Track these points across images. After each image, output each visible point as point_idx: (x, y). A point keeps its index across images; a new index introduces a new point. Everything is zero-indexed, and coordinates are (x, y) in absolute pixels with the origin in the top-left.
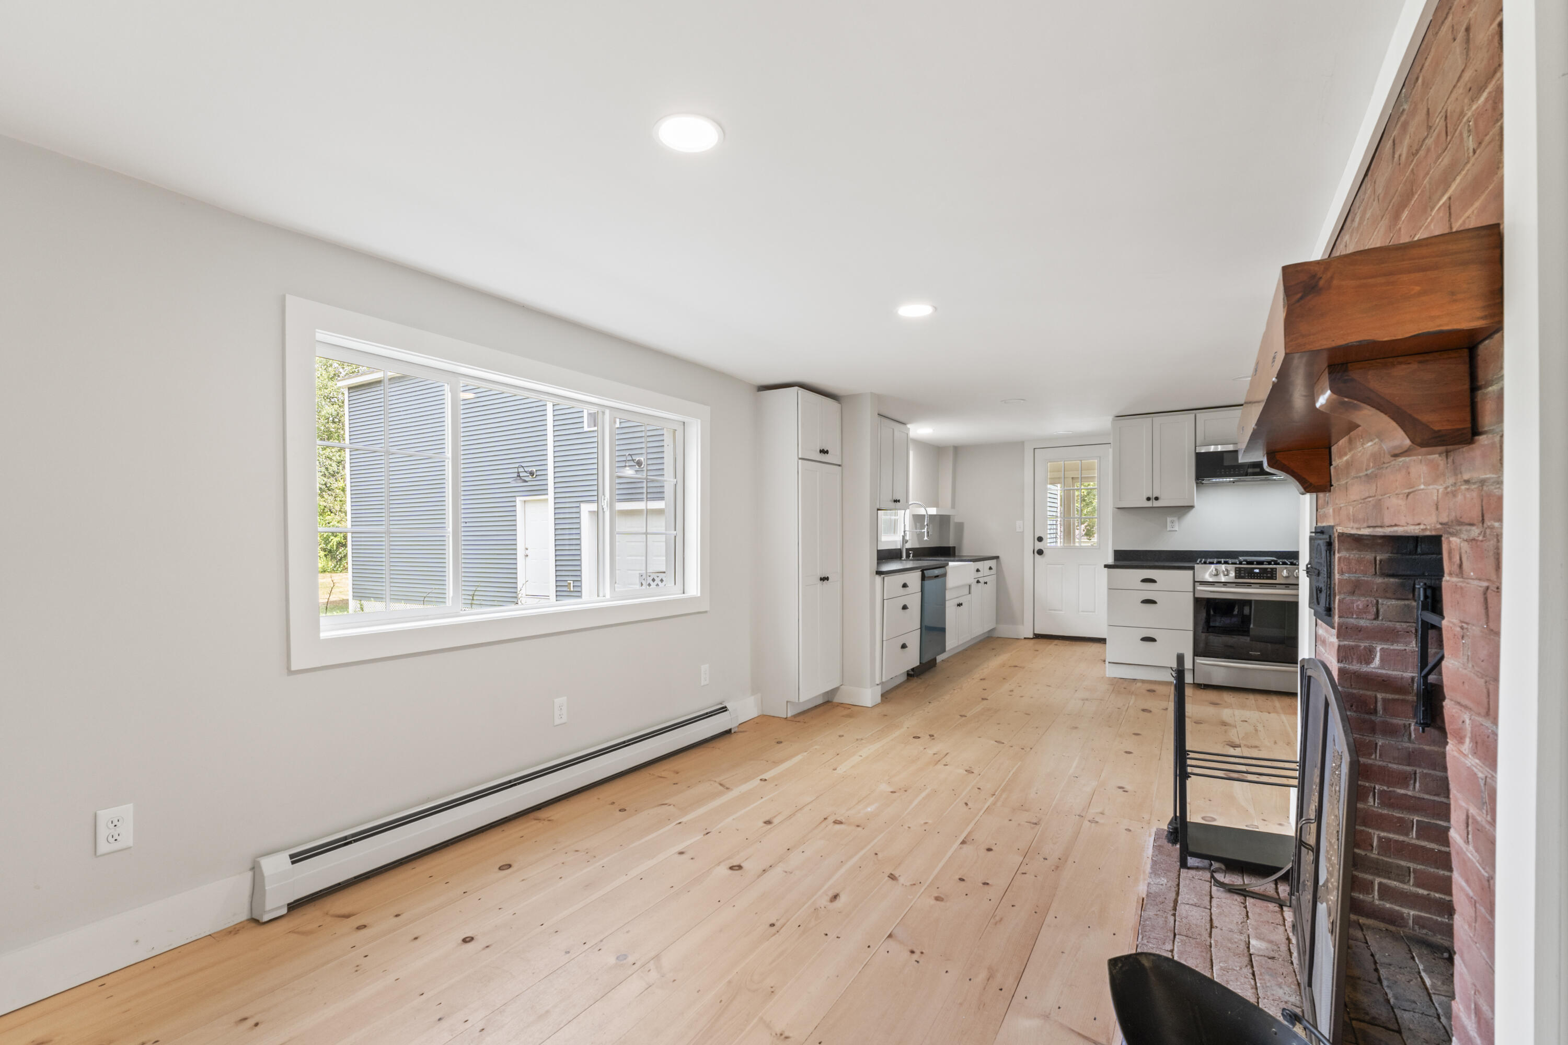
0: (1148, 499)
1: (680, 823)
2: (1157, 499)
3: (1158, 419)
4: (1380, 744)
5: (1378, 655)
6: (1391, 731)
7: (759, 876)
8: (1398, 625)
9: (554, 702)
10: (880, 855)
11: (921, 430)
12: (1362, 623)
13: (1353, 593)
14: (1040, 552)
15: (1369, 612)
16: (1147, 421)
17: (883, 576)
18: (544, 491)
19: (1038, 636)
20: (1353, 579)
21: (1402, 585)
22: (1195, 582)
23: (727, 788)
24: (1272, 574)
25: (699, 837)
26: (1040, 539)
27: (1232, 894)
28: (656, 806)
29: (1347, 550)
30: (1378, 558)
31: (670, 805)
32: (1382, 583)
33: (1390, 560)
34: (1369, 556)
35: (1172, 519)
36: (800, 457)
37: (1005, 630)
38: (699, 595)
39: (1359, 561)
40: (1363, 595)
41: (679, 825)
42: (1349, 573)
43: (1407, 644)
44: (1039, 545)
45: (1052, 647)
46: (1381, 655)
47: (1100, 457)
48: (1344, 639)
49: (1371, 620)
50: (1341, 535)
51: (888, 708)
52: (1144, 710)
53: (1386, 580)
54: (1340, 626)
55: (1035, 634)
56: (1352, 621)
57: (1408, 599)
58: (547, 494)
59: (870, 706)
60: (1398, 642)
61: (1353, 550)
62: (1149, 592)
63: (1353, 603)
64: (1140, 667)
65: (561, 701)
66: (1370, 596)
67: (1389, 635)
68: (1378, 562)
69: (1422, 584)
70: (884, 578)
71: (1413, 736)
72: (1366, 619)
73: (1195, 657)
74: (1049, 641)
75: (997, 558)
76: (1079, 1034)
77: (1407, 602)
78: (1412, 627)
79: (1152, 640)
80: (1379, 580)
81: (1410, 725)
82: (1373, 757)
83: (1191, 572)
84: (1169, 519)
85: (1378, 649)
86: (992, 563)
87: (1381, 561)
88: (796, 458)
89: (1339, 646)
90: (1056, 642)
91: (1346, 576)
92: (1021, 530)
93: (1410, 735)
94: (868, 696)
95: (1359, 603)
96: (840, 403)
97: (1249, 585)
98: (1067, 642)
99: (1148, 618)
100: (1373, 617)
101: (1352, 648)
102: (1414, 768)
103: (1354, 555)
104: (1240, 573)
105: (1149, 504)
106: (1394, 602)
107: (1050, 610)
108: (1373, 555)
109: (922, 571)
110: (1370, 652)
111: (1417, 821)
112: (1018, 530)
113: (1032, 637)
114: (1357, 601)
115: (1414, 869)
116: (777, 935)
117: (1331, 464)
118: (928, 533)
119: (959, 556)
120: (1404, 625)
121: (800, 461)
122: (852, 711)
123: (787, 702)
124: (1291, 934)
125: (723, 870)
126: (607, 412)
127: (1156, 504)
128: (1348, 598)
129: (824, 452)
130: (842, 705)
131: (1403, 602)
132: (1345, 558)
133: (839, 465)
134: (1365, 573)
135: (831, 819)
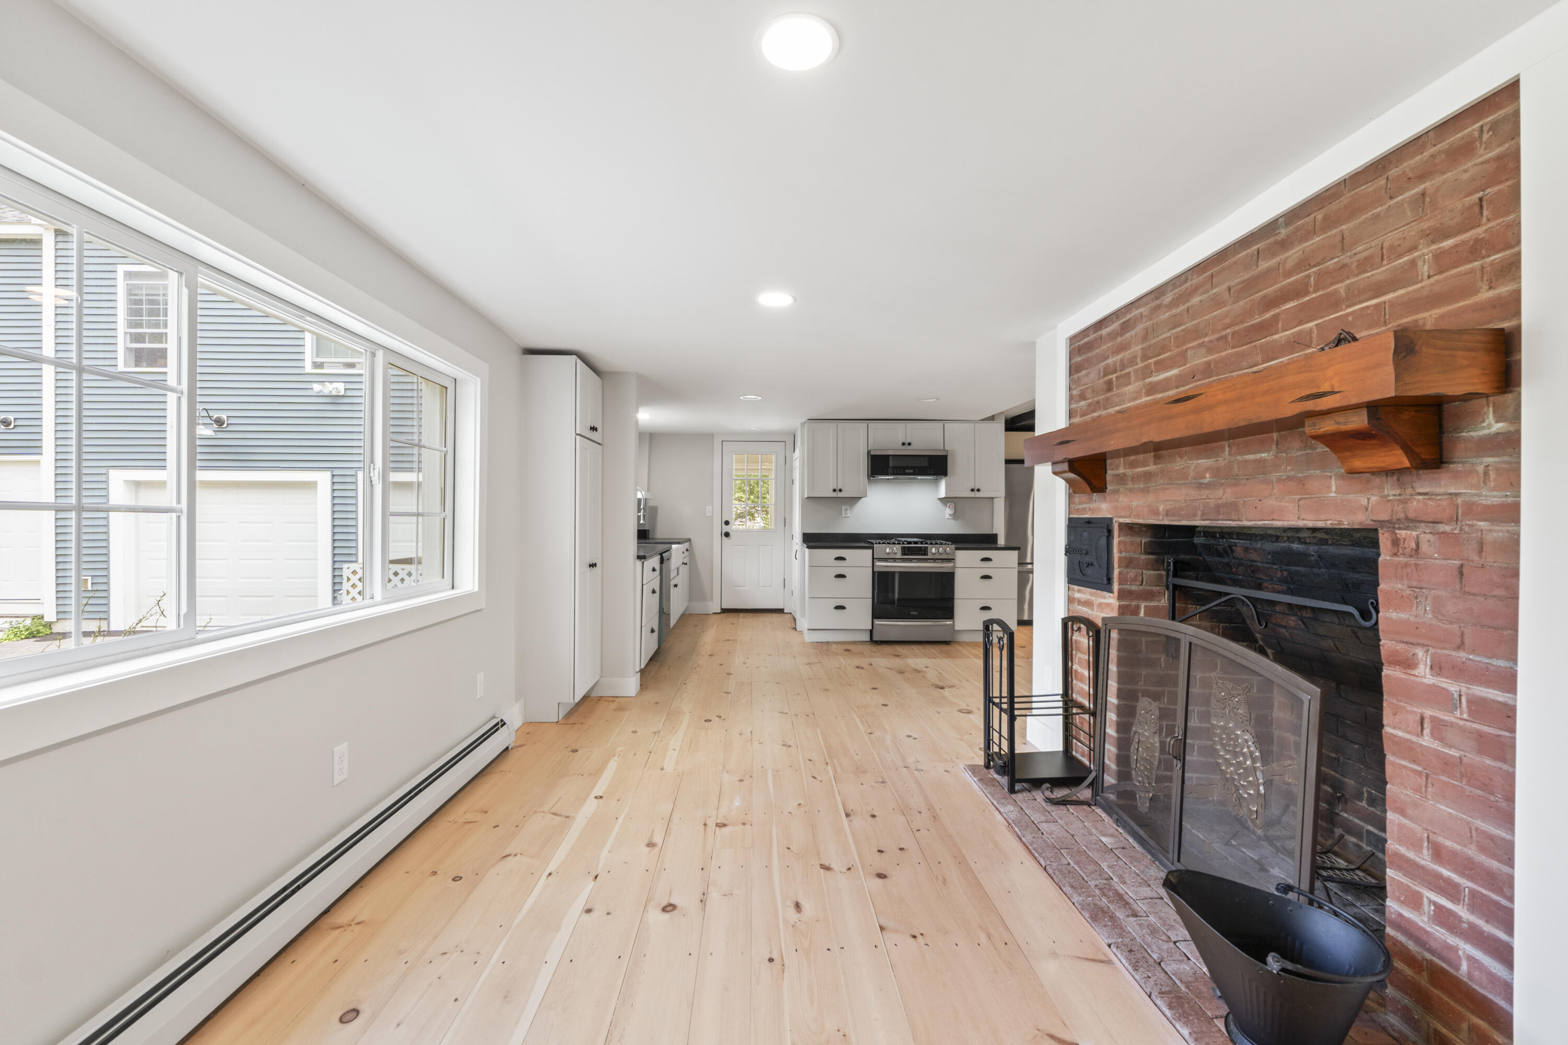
0: (834, 490)
1: (550, 874)
2: (840, 490)
3: (842, 425)
4: (1144, 674)
5: (1143, 610)
6: (1151, 663)
7: (704, 909)
8: (1154, 588)
9: (333, 752)
10: (792, 847)
11: (647, 416)
12: (1134, 588)
13: (1127, 567)
14: (727, 535)
15: (1137, 580)
16: (833, 425)
17: (643, 560)
18: (35, 448)
19: (725, 611)
20: (1128, 556)
21: (1157, 560)
22: (873, 558)
23: (567, 817)
24: (924, 551)
25: (591, 884)
26: (727, 523)
27: (1058, 806)
28: (498, 862)
29: (1125, 535)
30: (1143, 541)
31: (515, 855)
32: (1146, 559)
33: (1150, 542)
34: (1138, 539)
35: (847, 507)
36: (578, 432)
37: (698, 608)
38: (476, 589)
39: (1132, 543)
40: (1134, 568)
41: (550, 878)
42: (1125, 552)
43: (1159, 601)
44: (726, 529)
45: (742, 619)
46: (1145, 611)
47: (777, 453)
48: (1122, 600)
49: (1138, 585)
50: (1121, 525)
51: (650, 696)
52: (858, 667)
53: (1148, 556)
54: (1120, 591)
55: (722, 609)
56: (1127, 587)
57: (1160, 570)
58: (41, 454)
59: (634, 695)
60: (1154, 600)
61: (1128, 535)
62: (840, 568)
63: (1128, 574)
64: (827, 631)
65: (341, 749)
66: (1138, 568)
67: (1149, 596)
68: (1143, 544)
69: (1172, 559)
70: (643, 562)
71: (1163, 666)
72: (1136, 585)
73: (874, 620)
74: (735, 615)
75: (689, 540)
76: (1087, 959)
77: (1159, 572)
78: (1162, 589)
79: (842, 608)
80: (1144, 557)
81: (1161, 658)
82: (1140, 684)
83: (870, 551)
84: (843, 508)
85: (1143, 606)
86: (686, 545)
87: (1145, 543)
88: (574, 434)
89: (1119, 605)
90: (742, 615)
91: (1123, 554)
92: (711, 514)
93: (1161, 665)
94: (630, 685)
95: (1132, 574)
96: (601, 378)
97: (910, 560)
98: (751, 614)
99: (840, 590)
100: (1140, 583)
101: (1126, 606)
102: (1164, 688)
103: (1128, 539)
104: (904, 551)
105: (834, 495)
106: (1152, 572)
107: (736, 586)
108: (1140, 539)
109: (661, 554)
110: (1138, 608)
111: (1166, 725)
112: (708, 514)
113: (719, 612)
114: (1130, 572)
115: (1164, 759)
116: (786, 970)
117: (1106, 473)
118: (644, 516)
119: (653, 539)
120: (1158, 588)
121: (578, 437)
122: (619, 704)
123: (559, 704)
124: (1117, 828)
125: (656, 917)
126: (380, 354)
127: (840, 495)
128: (1125, 571)
129: (594, 429)
130: (606, 699)
131: (1157, 572)
132: (1123, 541)
133: (600, 444)
134: (1135, 552)
135: (711, 823)
